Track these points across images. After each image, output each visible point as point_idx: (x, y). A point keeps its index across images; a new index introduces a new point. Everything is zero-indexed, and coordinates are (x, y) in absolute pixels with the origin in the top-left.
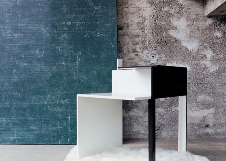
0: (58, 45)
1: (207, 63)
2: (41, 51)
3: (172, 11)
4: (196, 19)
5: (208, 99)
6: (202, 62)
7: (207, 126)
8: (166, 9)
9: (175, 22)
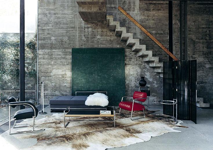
0: (110, 80)
1: (155, 84)
2: (105, 82)
3: (146, 70)
4: (152, 73)
5: (155, 94)
6: (153, 84)
7: (155, 101)
8: (144, 70)
9: (146, 74)
